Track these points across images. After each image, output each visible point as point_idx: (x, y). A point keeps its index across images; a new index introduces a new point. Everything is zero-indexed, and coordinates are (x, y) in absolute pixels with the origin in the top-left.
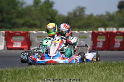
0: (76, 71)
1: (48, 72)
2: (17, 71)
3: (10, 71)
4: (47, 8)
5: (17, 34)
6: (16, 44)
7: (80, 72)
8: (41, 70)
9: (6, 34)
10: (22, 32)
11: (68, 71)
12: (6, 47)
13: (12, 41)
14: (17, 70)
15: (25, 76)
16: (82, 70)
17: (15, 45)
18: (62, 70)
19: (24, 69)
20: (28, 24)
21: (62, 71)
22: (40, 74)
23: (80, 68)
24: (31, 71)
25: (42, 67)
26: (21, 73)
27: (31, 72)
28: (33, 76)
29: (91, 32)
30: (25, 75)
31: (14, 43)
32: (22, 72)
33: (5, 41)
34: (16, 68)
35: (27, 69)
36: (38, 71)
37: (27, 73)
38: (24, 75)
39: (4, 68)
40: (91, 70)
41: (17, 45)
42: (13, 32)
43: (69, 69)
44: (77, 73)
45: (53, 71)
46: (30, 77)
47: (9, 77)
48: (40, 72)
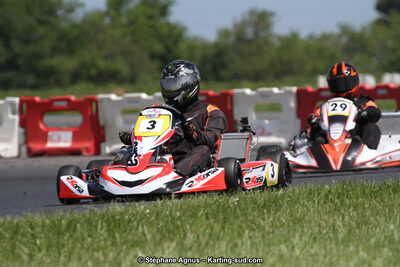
0: (250, 218)
1: (161, 223)
2: (64, 222)
3: (40, 223)
4: (151, 17)
5: (56, 104)
6: (55, 138)
7: (263, 219)
8: (138, 218)
9: (24, 106)
10: (73, 98)
11: (224, 218)
12: (24, 149)
13: (42, 126)
14: (62, 218)
15: (90, 239)
16: (269, 212)
17: (52, 141)
18: (207, 214)
19: (84, 215)
20: (93, 72)
21: (207, 218)
22: (137, 228)
23: (265, 206)
24: (107, 221)
25: (142, 207)
26: (75, 230)
27: (109, 225)
28: (114, 237)
29: (294, 89)
30: (90, 236)
31: (50, 133)
32: (78, 226)
33: (22, 130)
34: (61, 213)
35: (95, 215)
36: (130, 221)
37: (96, 227)
38: (86, 235)
39: (21, 215)
40: (300, 211)
41: (59, 140)
42: (47, 100)
43: (229, 210)
44: (253, 222)
45: (179, 218)
46: (105, 240)
47: (38, 242)
48: (135, 223)
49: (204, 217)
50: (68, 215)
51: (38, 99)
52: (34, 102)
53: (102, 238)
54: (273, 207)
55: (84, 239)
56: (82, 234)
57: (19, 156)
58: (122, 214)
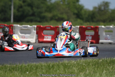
0: (105, 66)
1: (79, 67)
3: (44, 65)
4: (74, 3)
5: (47, 28)
6: (46, 38)
7: (109, 67)
8: (72, 65)
9: (38, 28)
10: (52, 26)
11: (98, 66)
12: (37, 40)
13: (42, 34)
14: (50, 64)
15: (58, 71)
16: (111, 65)
18: (93, 65)
19: (57, 63)
20: (57, 18)
21: (93, 66)
22: (72, 68)
23: (110, 63)
24: (63, 65)
25: (74, 62)
26: (54, 68)
27: (64, 67)
28: (65, 71)
30: (58, 70)
31: (45, 36)
33: (37, 35)
35: (60, 63)
37: (60, 67)
38: (57, 69)
41: (48, 38)
42: (44, 26)
43: (99, 64)
45: (85, 66)
46: (63, 71)
47: (43, 71)
48: (71, 66)
49: (92, 65)
50: (52, 63)
51: (42, 26)
52: (41, 27)
54: (112, 64)
55: (57, 71)
57: (36, 43)
58: (68, 64)
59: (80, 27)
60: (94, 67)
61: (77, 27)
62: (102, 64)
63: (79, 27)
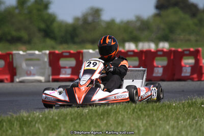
0: (94, 121)
1: (48, 123)
7: (101, 122)
8: (36, 120)
11: (81, 121)
15: (10, 131)
16: (104, 117)
18: (72, 118)
19: (8, 118)
21: (72, 120)
22: (35, 125)
23: (102, 115)
24: (19, 121)
25: (38, 114)
26: (3, 126)
27: (20, 124)
28: (23, 130)
30: (10, 129)
32: (4, 124)
35: (13, 117)
36: (31, 121)
37: (14, 125)
38: (8, 129)
40: (120, 118)
43: (83, 117)
44: (96, 123)
45: (57, 121)
46: (18, 131)
48: (34, 123)
49: (70, 120)
53: (17, 130)
54: (106, 116)
55: (7, 131)
56: (6, 128)
58: (27, 118)
59: (50, 53)
60: (74, 122)
61: (45, 54)
62: (88, 117)
63: (47, 52)
